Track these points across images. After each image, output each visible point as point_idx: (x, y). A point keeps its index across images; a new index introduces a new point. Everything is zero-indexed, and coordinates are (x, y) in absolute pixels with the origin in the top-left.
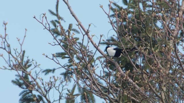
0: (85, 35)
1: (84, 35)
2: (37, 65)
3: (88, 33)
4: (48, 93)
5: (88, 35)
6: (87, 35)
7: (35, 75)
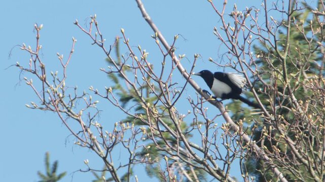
0: (167, 54)
1: (165, 56)
2: (90, 104)
3: (173, 51)
4: (110, 152)
5: (172, 56)
6: (170, 55)
7: (88, 120)
